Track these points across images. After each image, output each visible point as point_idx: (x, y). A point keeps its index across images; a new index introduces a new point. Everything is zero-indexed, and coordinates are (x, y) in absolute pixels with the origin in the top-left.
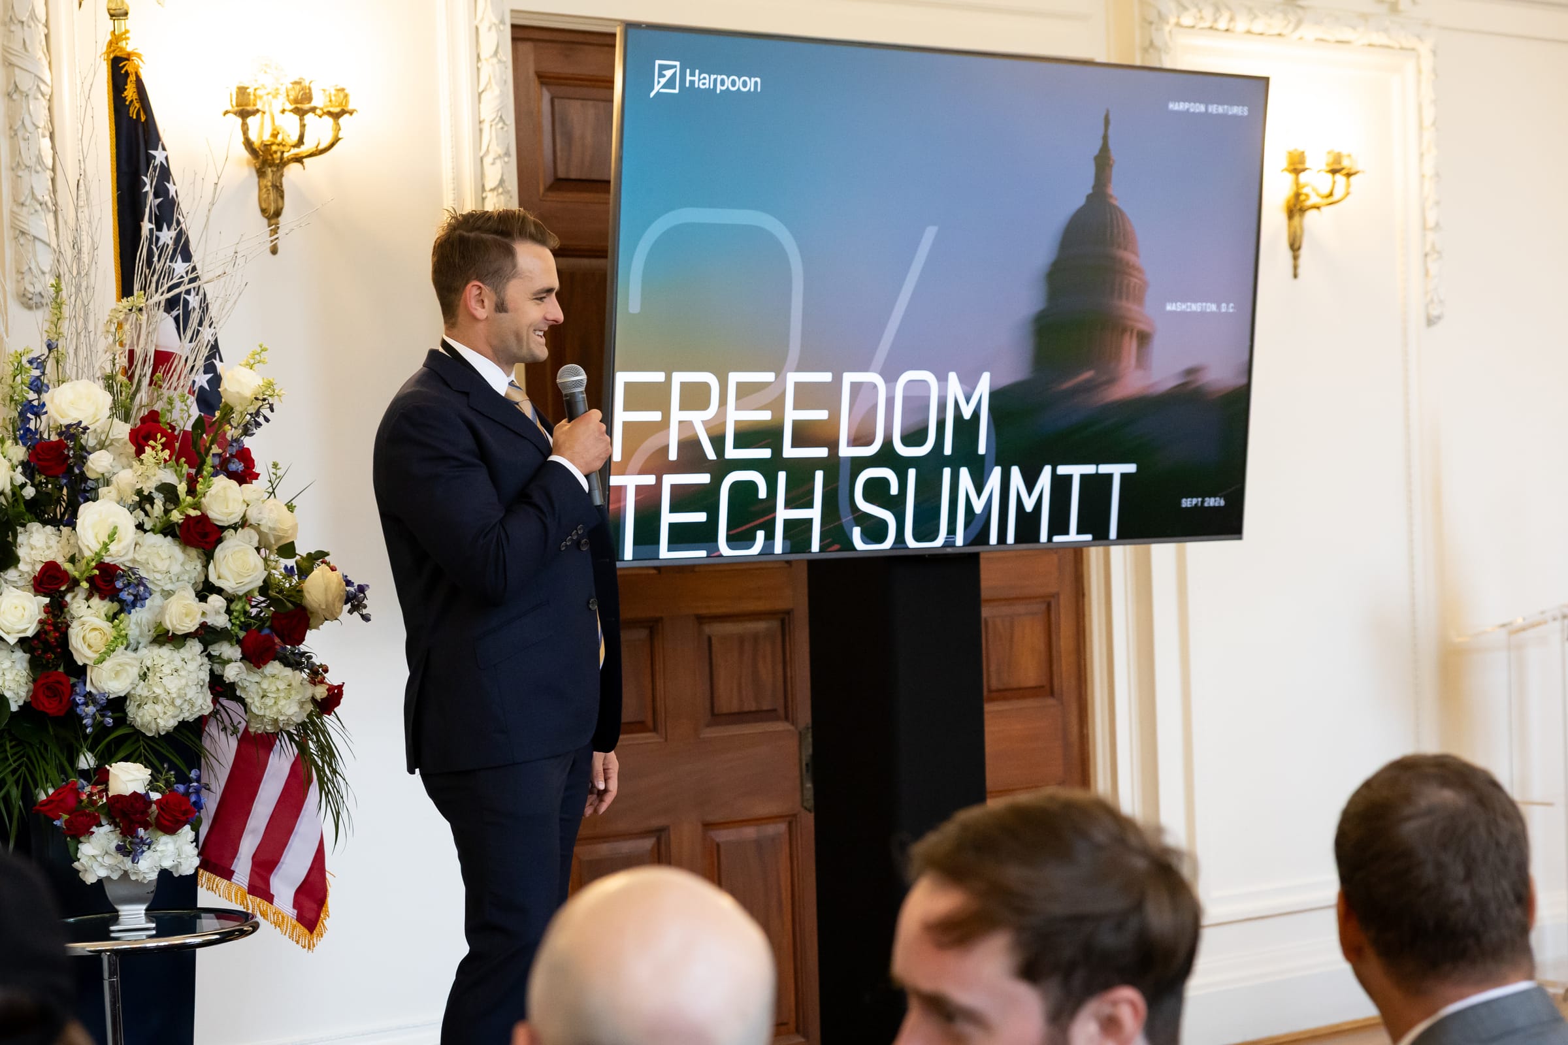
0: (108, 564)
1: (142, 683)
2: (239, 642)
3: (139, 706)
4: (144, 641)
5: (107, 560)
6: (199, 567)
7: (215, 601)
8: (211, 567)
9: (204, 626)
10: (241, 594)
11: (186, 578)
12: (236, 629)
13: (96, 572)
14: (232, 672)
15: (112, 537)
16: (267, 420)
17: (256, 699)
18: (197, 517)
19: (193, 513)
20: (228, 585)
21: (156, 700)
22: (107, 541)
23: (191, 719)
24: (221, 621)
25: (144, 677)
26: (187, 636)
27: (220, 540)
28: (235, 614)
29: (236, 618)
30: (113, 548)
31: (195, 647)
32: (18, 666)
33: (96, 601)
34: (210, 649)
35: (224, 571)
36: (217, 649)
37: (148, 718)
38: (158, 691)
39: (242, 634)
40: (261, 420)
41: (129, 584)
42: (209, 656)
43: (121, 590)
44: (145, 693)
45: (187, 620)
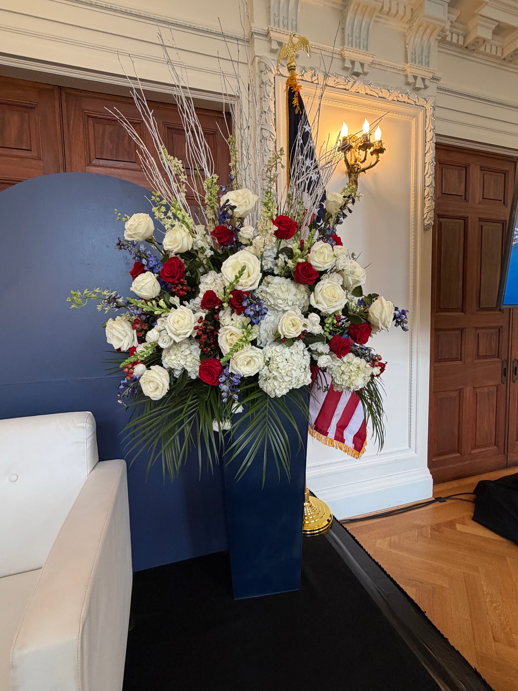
0: (240, 291)
1: (266, 367)
2: (328, 341)
3: (266, 380)
4: (270, 341)
5: (239, 288)
6: (306, 297)
7: (314, 317)
8: (312, 296)
9: (304, 332)
10: (330, 313)
11: (298, 303)
12: (327, 334)
13: (231, 296)
14: (323, 361)
15: (241, 273)
16: (350, 211)
17: (338, 375)
18: (303, 263)
19: (300, 260)
20: (322, 307)
21: (275, 378)
22: (238, 275)
23: (298, 387)
24: (317, 329)
25: (267, 363)
26: (294, 340)
27: (319, 280)
28: (327, 325)
29: (328, 328)
30: (242, 281)
31: (300, 345)
32: (195, 353)
33: (235, 315)
34: (310, 346)
35: (320, 298)
36: (313, 346)
37: (269, 389)
38: (276, 374)
39: (330, 337)
40: (346, 212)
41: (251, 303)
42: (309, 350)
43: (246, 308)
44: (268, 374)
45: (293, 329)
